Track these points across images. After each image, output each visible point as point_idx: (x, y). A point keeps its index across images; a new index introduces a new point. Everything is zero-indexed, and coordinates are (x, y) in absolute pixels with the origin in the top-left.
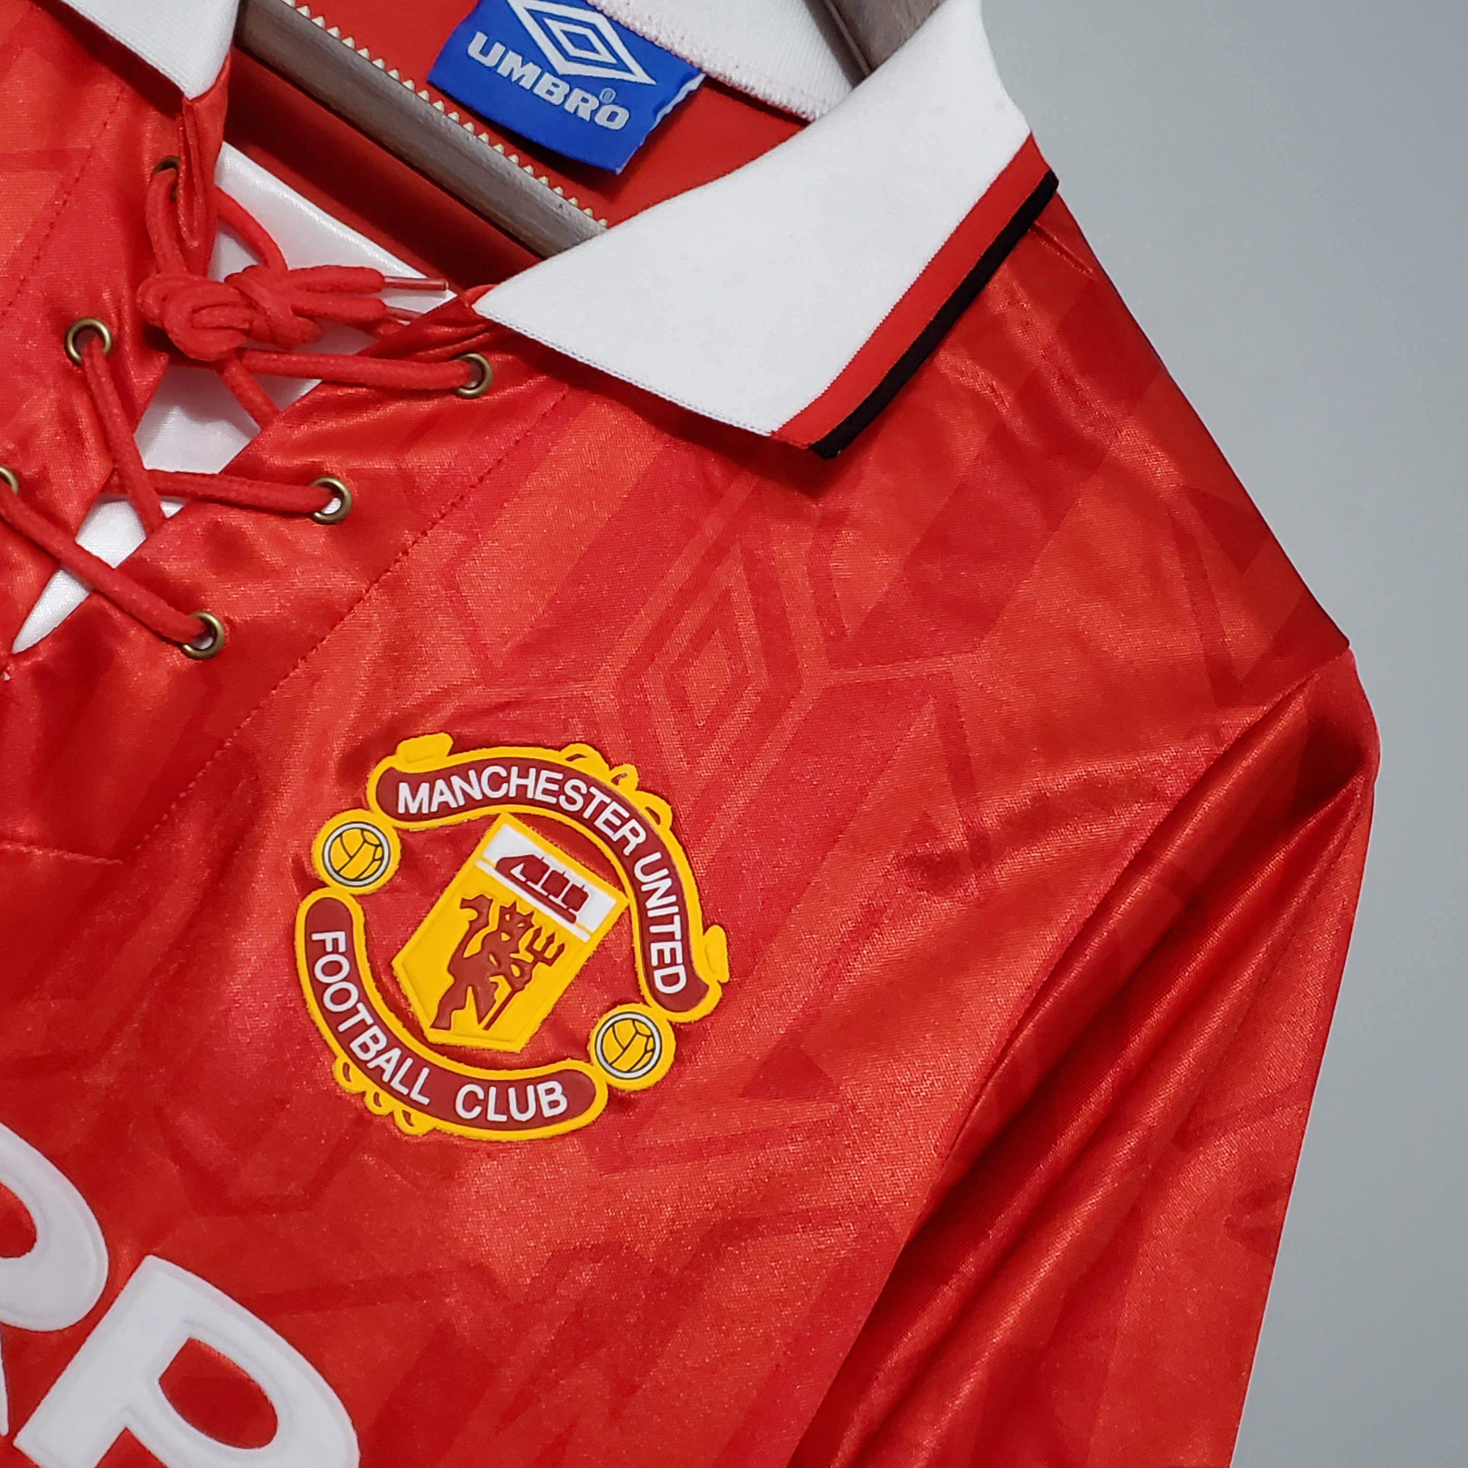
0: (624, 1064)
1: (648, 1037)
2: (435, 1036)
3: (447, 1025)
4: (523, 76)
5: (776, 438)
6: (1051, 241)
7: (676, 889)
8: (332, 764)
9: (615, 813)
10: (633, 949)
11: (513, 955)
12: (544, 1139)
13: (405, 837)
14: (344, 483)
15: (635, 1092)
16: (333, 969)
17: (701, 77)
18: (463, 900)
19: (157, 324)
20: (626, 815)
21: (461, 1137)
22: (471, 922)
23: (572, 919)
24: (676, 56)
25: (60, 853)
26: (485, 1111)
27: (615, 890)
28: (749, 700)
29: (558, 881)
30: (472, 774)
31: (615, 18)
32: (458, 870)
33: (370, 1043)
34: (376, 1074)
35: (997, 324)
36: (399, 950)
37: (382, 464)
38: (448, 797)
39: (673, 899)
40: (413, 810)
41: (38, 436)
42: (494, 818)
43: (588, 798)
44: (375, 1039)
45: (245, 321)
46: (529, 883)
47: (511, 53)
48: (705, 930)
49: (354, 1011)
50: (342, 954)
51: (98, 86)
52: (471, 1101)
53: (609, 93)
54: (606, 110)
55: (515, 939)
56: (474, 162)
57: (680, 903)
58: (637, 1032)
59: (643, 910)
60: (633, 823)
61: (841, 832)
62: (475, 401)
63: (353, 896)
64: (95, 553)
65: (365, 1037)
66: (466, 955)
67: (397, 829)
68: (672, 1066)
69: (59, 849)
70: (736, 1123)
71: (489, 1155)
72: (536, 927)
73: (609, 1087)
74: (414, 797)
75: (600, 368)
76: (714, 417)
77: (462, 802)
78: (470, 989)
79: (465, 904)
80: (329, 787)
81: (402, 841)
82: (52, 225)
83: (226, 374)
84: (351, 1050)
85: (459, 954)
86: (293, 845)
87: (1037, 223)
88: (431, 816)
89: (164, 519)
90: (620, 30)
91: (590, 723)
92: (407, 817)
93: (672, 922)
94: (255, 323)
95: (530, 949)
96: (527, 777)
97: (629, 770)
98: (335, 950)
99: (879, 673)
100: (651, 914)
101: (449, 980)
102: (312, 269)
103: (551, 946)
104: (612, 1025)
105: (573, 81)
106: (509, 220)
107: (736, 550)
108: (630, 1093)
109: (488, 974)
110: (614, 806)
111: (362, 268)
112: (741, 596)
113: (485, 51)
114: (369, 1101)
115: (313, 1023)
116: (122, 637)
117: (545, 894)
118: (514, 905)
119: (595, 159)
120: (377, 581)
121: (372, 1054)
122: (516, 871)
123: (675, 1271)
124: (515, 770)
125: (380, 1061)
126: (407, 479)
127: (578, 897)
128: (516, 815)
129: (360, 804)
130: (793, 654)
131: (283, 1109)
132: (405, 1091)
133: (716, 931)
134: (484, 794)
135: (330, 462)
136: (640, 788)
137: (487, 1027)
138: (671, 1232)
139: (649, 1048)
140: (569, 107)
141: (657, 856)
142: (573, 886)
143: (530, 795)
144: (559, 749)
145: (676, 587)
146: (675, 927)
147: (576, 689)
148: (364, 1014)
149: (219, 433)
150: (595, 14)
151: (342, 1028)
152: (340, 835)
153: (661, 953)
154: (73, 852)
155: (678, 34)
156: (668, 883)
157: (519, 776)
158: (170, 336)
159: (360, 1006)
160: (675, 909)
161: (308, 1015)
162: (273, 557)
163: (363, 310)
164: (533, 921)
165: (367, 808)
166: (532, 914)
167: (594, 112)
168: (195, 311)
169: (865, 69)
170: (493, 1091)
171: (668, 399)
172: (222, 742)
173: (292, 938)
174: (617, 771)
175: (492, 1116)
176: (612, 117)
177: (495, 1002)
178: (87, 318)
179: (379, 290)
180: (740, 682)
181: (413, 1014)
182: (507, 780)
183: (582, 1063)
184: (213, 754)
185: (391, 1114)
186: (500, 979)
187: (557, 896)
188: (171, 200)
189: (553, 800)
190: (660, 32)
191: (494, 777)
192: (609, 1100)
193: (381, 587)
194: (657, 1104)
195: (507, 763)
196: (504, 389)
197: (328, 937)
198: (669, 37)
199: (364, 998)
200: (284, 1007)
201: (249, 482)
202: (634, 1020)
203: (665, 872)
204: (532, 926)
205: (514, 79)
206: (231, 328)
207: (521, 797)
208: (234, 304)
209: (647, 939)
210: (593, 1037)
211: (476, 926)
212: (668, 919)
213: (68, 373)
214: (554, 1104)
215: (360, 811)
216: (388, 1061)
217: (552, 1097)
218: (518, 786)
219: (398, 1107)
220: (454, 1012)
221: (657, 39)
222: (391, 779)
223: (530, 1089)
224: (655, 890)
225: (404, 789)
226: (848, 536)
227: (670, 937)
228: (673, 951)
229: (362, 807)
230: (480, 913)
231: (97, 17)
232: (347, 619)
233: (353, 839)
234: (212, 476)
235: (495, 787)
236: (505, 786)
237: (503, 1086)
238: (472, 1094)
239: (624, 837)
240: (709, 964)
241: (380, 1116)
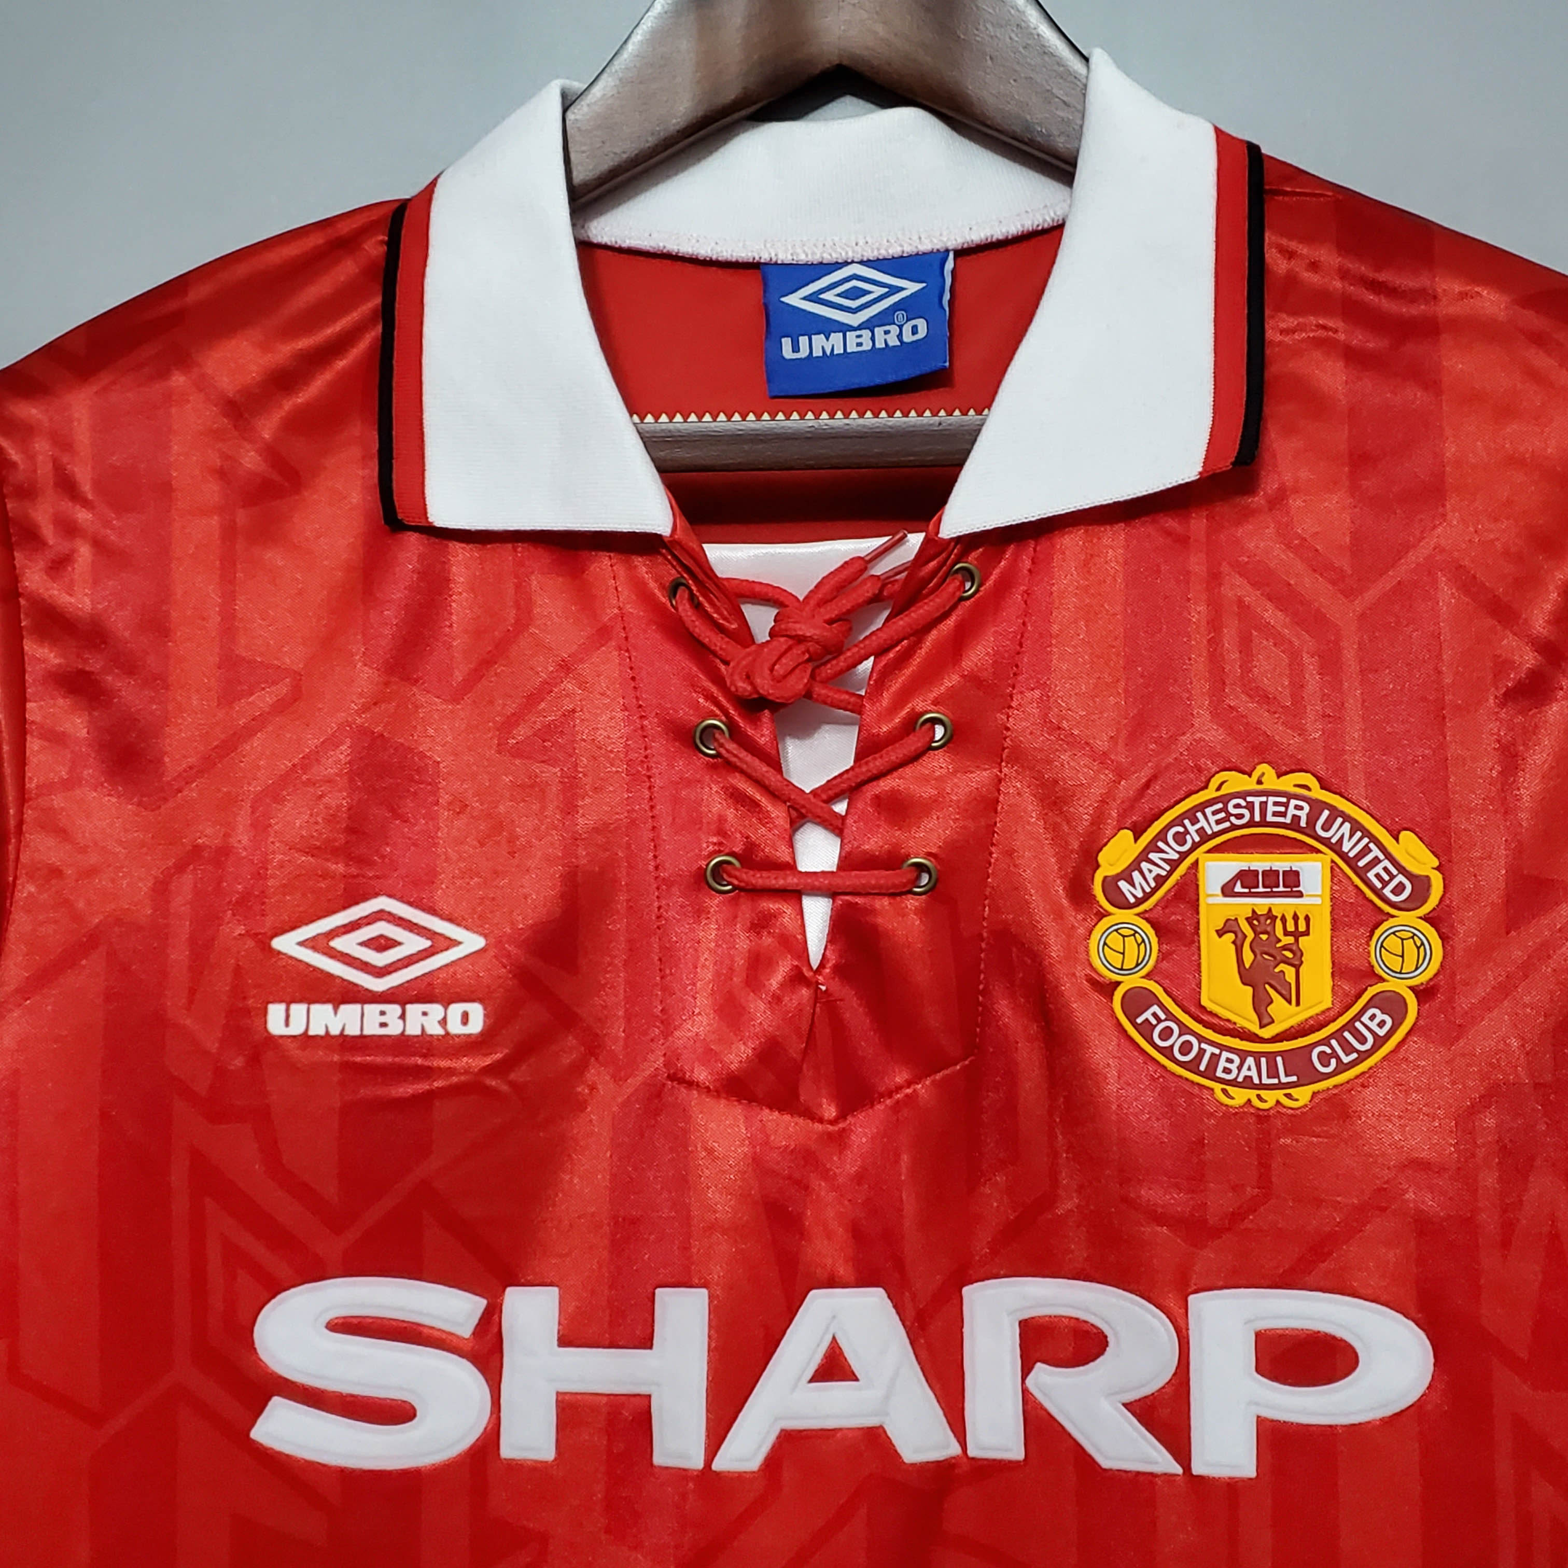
0: (1409, 966)
1: (1412, 937)
2: (1267, 1033)
3: (1270, 1020)
4: (833, 346)
5: (1205, 475)
6: (1286, 193)
7: (1356, 826)
8: (1065, 902)
9: (1276, 804)
10: (1357, 887)
11: (1279, 945)
12: (1392, 1052)
13: (1147, 915)
14: (938, 712)
15: (1431, 979)
16: (1166, 1034)
17: (951, 255)
18: (1217, 931)
19: (755, 696)
20: (1284, 800)
21: (1335, 1087)
22: (1234, 942)
23: (1300, 895)
24: (924, 254)
25: (932, 1077)
26: (1339, 1059)
27: (1314, 855)
28: (1310, 664)
29: (1271, 876)
30: (1161, 844)
31: (865, 259)
32: (1198, 913)
33: (1228, 1065)
34: (1248, 1083)
35: (1291, 279)
36: (1200, 993)
37: (951, 680)
38: (1156, 871)
39: (1359, 834)
40: (1140, 894)
41: (726, 820)
42: (1196, 863)
43: (1250, 807)
44: (1230, 1061)
45: (803, 653)
46: (1253, 890)
47: (813, 337)
48: (1397, 840)
49: (1202, 1052)
50: (1166, 1020)
51: (592, 568)
52: (1324, 1059)
53: (900, 315)
54: (907, 329)
55: (1271, 933)
56: (861, 437)
57: (1365, 833)
58: (1402, 940)
59: (1344, 856)
60: (1293, 802)
61: (1443, 709)
62: (977, 596)
63: (1143, 977)
64: (818, 869)
65: (1222, 1064)
66: (1247, 966)
67: (1138, 915)
68: (1443, 946)
69: (929, 1076)
70: (1518, 954)
71: (1363, 1086)
72: (1280, 916)
73: (1410, 988)
74: (1133, 885)
75: (1051, 515)
76: (1151, 492)
77: (1168, 868)
78: (1267, 986)
79: (1220, 933)
80: (1073, 917)
81: (1147, 920)
82: (633, 679)
83: (815, 696)
84: (1220, 1078)
85: (1242, 968)
86: (1080, 972)
87: (1267, 187)
88: (1154, 891)
89: (843, 818)
90: (874, 264)
91: (1214, 756)
92: (1139, 902)
93: (1371, 851)
94: (811, 649)
95: (1286, 933)
96: (1198, 821)
97: (1264, 768)
98: (1159, 1021)
99: (1386, 584)
100: (1351, 854)
101: (1249, 990)
102: (816, 587)
103: (1300, 922)
104: (1382, 946)
105: (869, 325)
106: (912, 458)
107: (1225, 568)
108: (1428, 982)
109: (1271, 968)
110: (1272, 799)
111: (846, 563)
112: (1251, 596)
113: (796, 349)
114: (1256, 1103)
115: (1180, 1077)
116: (873, 911)
117: (1269, 890)
118: (1254, 911)
119: (926, 368)
120: (1002, 761)
121: (1235, 1072)
122: (1238, 888)
123: (1548, 1078)
124: (1187, 822)
125: (1244, 1072)
126: (974, 679)
127: (1292, 878)
128: (1209, 851)
129: (1102, 915)
130: (1318, 610)
131: (1203, 1145)
132: (1275, 1081)
133: (1405, 835)
134: (1178, 852)
135: (918, 704)
136: (1279, 776)
137: (1298, 1004)
138: (1527, 1054)
139: (1419, 944)
140: (880, 344)
141: (1326, 813)
142: (1284, 872)
143: (1209, 832)
144: (1206, 787)
145: (1204, 623)
146: (1376, 852)
147: (1186, 739)
148: (1210, 1050)
149: (827, 735)
150: (850, 267)
151: (1202, 1067)
152: (1105, 944)
153: (1378, 876)
154: (939, 1072)
155: (915, 238)
156: (1347, 826)
157: (1193, 824)
158: (770, 698)
159: (1203, 1046)
160: (1366, 840)
161: (1173, 1074)
162: (928, 792)
163: (869, 590)
164: (1275, 913)
165: (1108, 914)
166: (1270, 910)
167: (900, 336)
168: (772, 669)
169: (1070, 169)
170: (1334, 1042)
171: (1111, 502)
172: (981, 935)
173: (1125, 1031)
174: (1256, 775)
175: (1346, 1059)
176: (915, 330)
177: (1290, 984)
178: (703, 721)
179: (866, 569)
180: (1295, 657)
181: (1242, 1028)
182: (1187, 832)
183: (1379, 984)
184: (981, 948)
185: (1278, 1102)
186: (1282, 967)
187: (1278, 886)
188: (697, 607)
189: (1227, 824)
190: (901, 246)
191: (1176, 836)
192: (1416, 997)
193: (1007, 763)
194: (1453, 975)
195: (1178, 821)
196: (991, 574)
197: (1148, 1015)
198: (910, 245)
199: (1201, 1039)
200: (1153, 1079)
201: (877, 755)
202: (1394, 933)
203: (1340, 820)
204: (1276, 917)
205: (828, 353)
206: (799, 665)
207: (1205, 837)
208: (789, 649)
209: (1361, 873)
210: (1374, 962)
211: (1239, 943)
212: (1366, 851)
213: (712, 768)
214: (1382, 1024)
215: (1105, 920)
216: (1249, 1069)
217: (1377, 1020)
218: (1197, 831)
219: (1279, 1094)
220: (1269, 1009)
221: (903, 252)
222: (1110, 885)
223: (1358, 1025)
224: (1342, 836)
225: (1123, 885)
226: (1295, 503)
227: (1376, 861)
228: (1386, 869)
229: (1106, 916)
230: (1235, 933)
231: (569, 525)
232: (1001, 799)
233: (1115, 940)
234: (852, 768)
235: (1182, 843)
236: (1188, 837)
237: (1337, 1035)
238: (1322, 1053)
239: (1294, 816)
240: (1419, 862)
241: (1271, 1108)
